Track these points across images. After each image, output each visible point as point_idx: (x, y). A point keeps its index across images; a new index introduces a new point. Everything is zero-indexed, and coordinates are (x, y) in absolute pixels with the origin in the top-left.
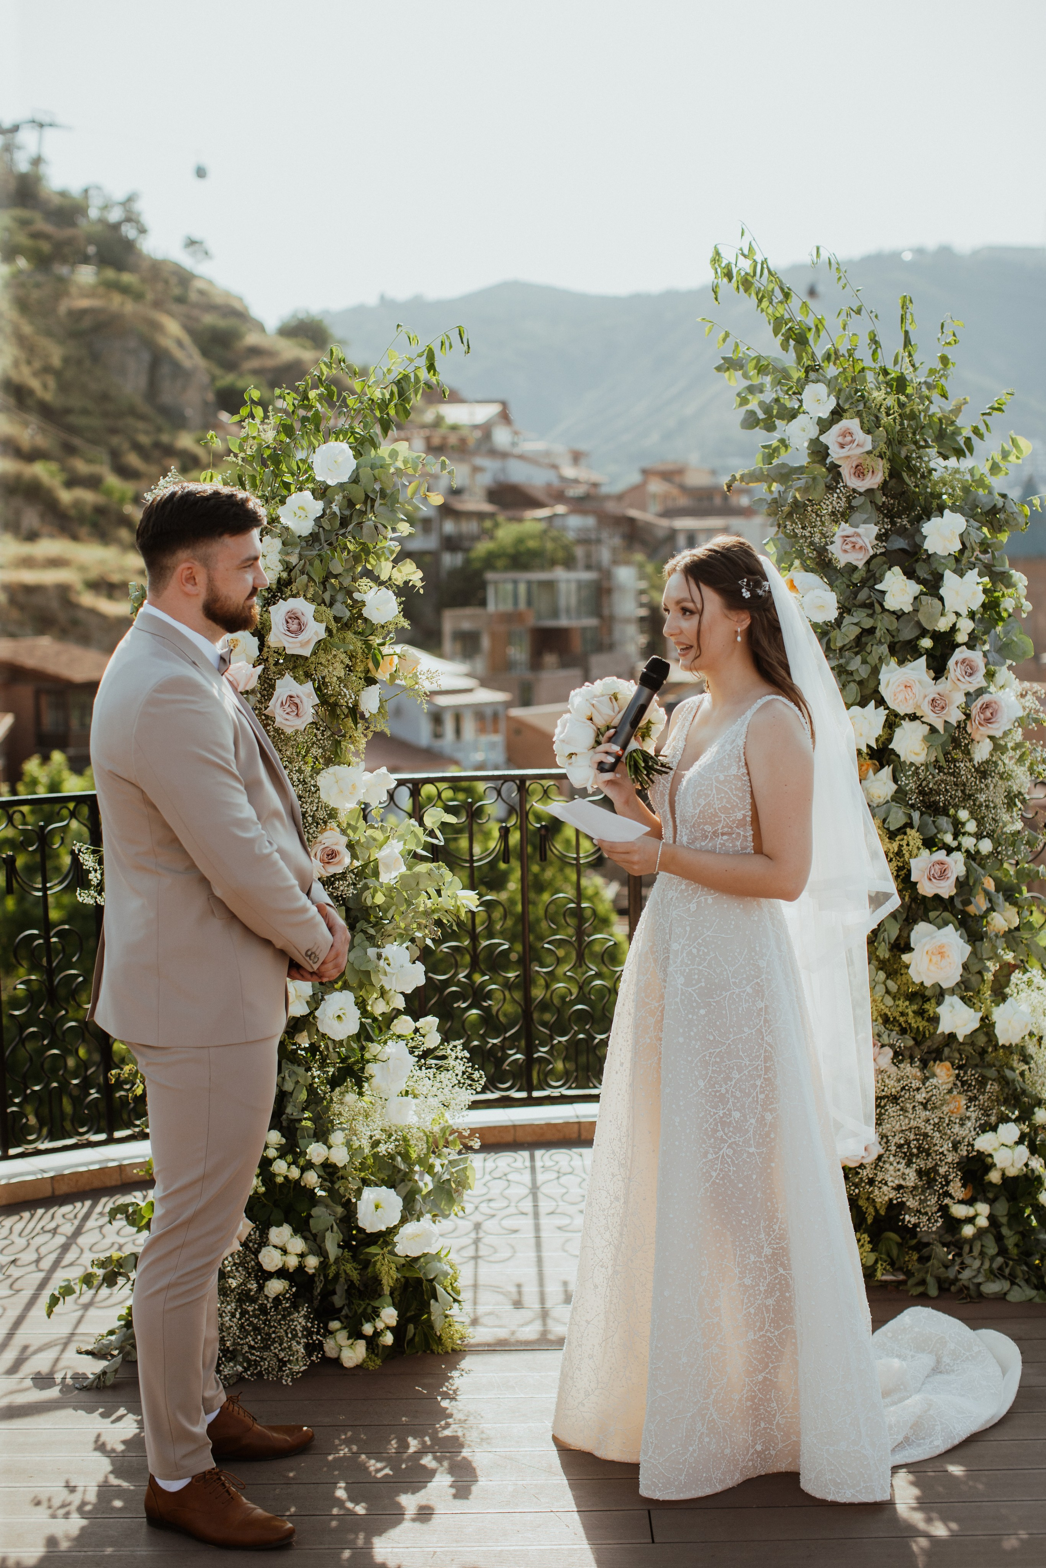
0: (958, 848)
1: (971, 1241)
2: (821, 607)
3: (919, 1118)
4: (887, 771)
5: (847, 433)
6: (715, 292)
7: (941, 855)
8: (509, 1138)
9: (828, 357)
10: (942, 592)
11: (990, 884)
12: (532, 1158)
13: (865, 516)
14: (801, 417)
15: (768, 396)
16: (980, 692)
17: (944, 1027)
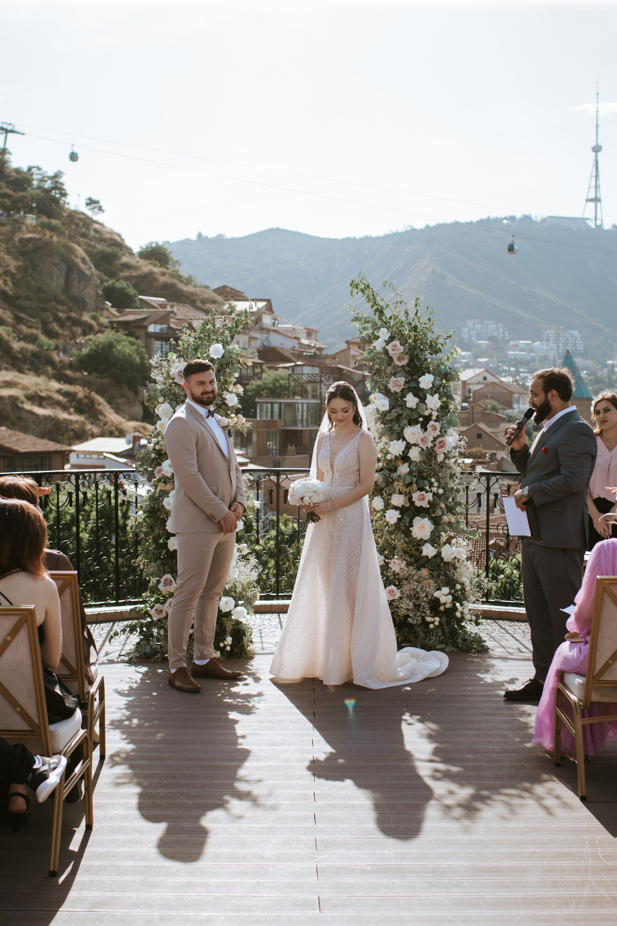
0: (431, 491)
1: (432, 630)
2: (383, 406)
3: (414, 585)
4: (406, 464)
5: (395, 346)
6: (352, 294)
7: (423, 492)
8: (270, 610)
9: (391, 318)
10: (426, 401)
11: (443, 505)
12: (279, 616)
13: (401, 375)
14: (379, 339)
15: (370, 331)
16: (439, 436)
17: (424, 554)
